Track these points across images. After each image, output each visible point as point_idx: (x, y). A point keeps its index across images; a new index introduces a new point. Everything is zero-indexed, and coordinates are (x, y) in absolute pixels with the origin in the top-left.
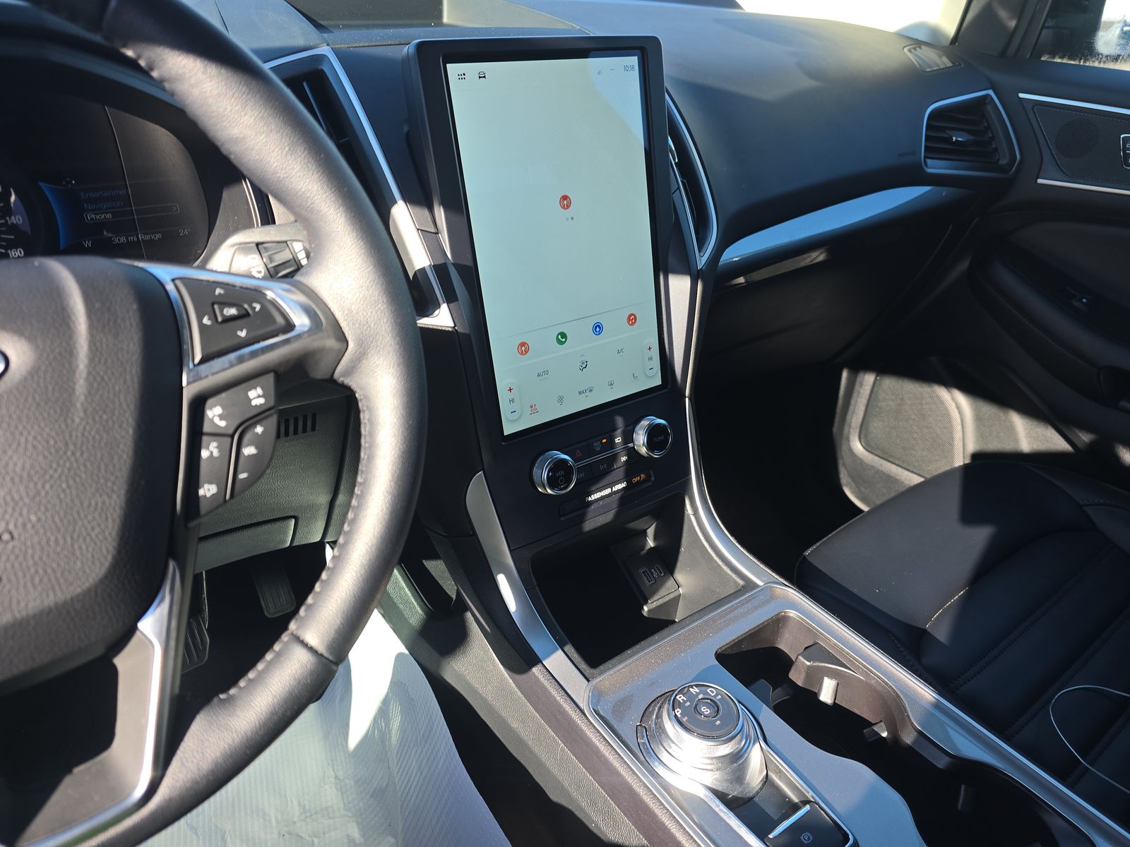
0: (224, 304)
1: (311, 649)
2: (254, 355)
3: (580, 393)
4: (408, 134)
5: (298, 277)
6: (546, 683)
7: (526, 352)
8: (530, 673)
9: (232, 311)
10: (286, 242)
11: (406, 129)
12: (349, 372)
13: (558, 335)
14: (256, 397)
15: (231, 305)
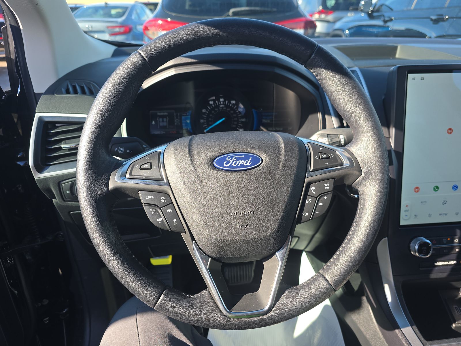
0: (322, 153)
1: (327, 281)
2: (329, 171)
3: (440, 215)
4: (384, 99)
5: (346, 147)
6: (402, 338)
7: (418, 191)
8: (393, 332)
9: (325, 156)
10: (338, 135)
11: (383, 97)
12: (359, 184)
13: (434, 187)
14: (327, 186)
15: (325, 154)
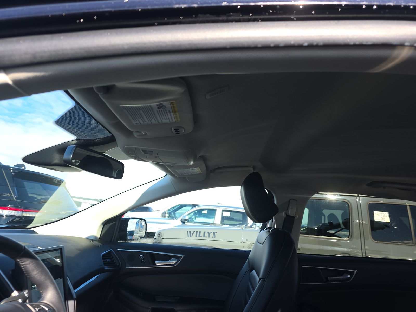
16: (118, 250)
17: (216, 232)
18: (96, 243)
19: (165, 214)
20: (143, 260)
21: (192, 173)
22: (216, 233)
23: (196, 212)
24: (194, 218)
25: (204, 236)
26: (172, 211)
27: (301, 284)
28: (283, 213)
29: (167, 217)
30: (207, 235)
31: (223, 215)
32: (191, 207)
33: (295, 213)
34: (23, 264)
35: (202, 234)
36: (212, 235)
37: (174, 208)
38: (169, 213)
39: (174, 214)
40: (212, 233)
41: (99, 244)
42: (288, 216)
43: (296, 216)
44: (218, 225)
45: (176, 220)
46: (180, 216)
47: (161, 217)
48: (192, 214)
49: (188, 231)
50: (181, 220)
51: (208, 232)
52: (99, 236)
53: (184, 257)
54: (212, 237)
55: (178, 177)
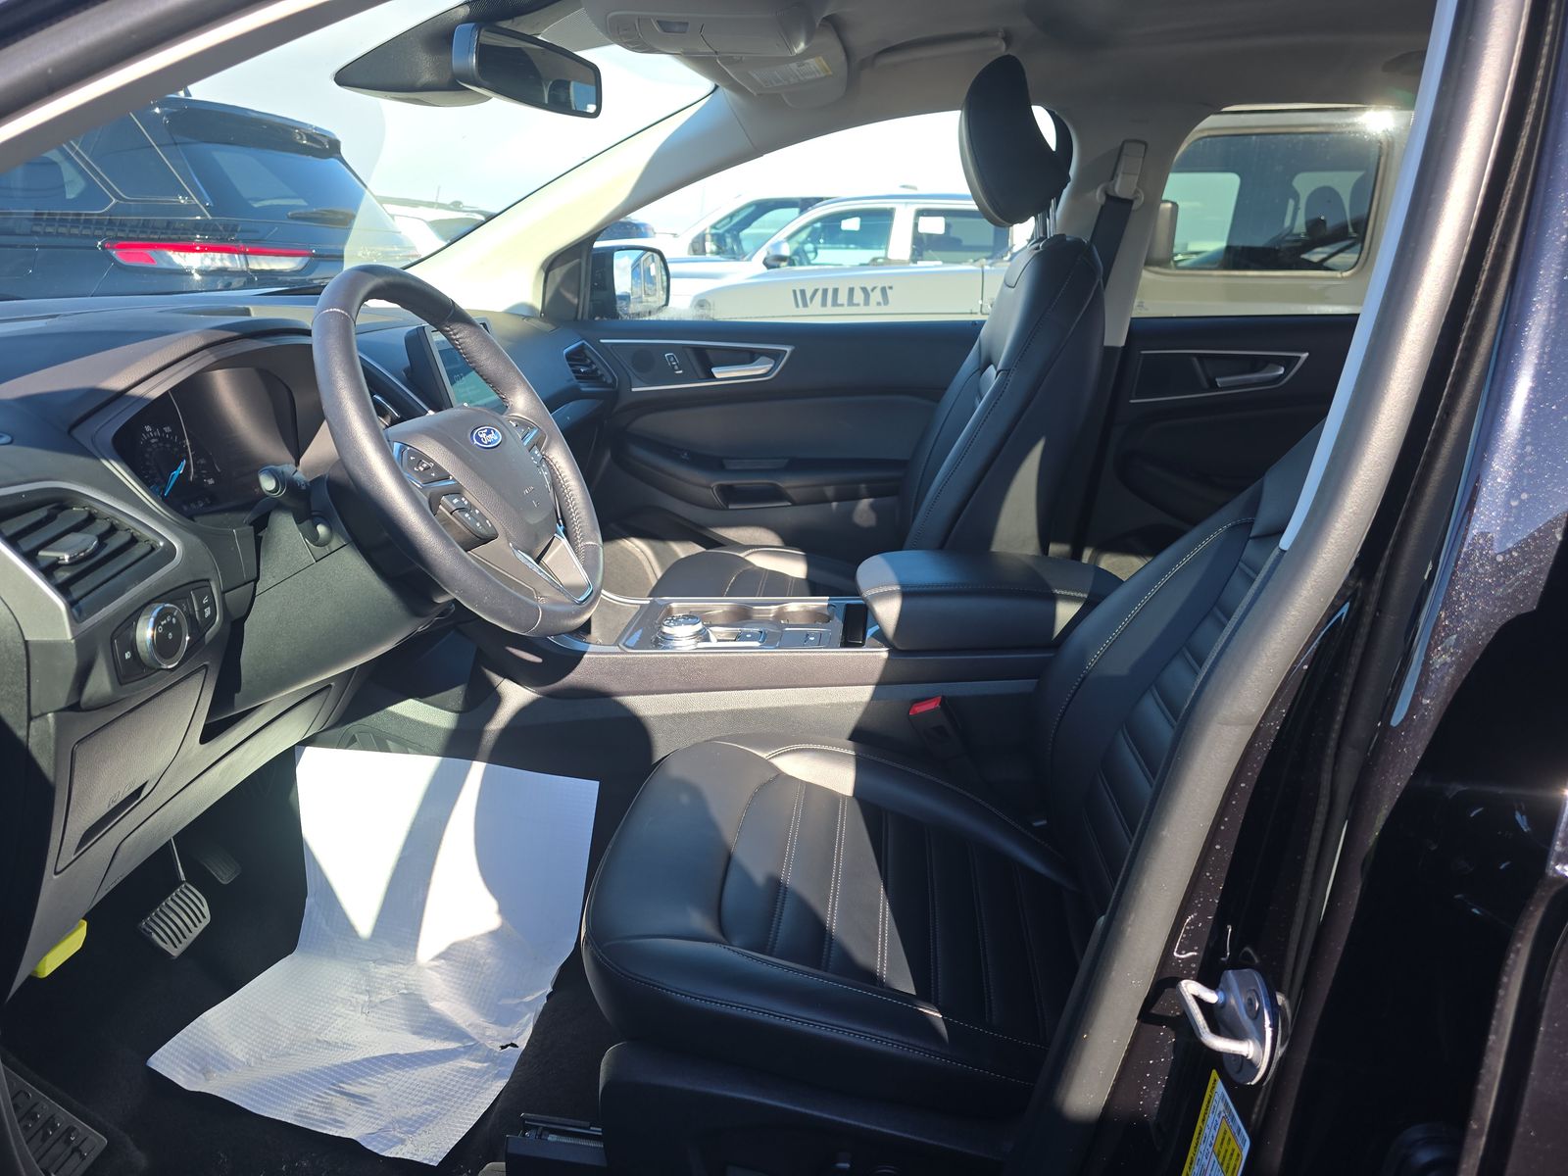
16: (602, 341)
17: (890, 285)
18: (536, 323)
19: (704, 241)
20: (676, 367)
21: (802, 78)
22: (891, 288)
23: (818, 225)
24: (810, 252)
25: (851, 302)
26: (728, 231)
27: (1132, 401)
28: (1098, 192)
29: (712, 253)
30: (859, 297)
31: (921, 230)
32: (796, 210)
33: (1135, 187)
34: (458, 337)
35: (843, 298)
36: (876, 296)
37: (731, 216)
38: (715, 238)
39: (737, 240)
40: (878, 292)
41: (547, 327)
42: (1111, 198)
43: (1136, 198)
44: (901, 263)
45: (748, 260)
46: (757, 249)
47: (689, 254)
48: (803, 235)
49: (794, 292)
50: (765, 259)
51: (864, 290)
52: (539, 306)
53: (793, 352)
54: (879, 304)
55: (755, 94)
